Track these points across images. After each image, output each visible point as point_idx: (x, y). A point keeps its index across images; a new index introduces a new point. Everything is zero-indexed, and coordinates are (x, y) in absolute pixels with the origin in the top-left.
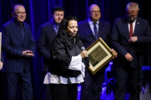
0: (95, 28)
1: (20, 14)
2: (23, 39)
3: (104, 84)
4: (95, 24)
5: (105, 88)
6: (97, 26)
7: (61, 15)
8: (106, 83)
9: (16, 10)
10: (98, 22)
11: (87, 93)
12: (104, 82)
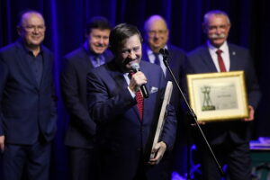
1: (32, 30)
7: (105, 37)
9: (24, 22)
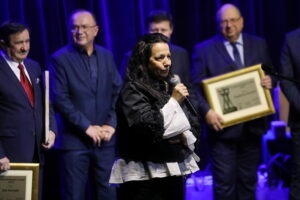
0: (236, 52)
2: (95, 81)
3: (263, 166)
4: (233, 45)
5: (266, 175)
6: (240, 49)
7: (163, 30)
8: (266, 163)
10: (240, 40)
11: (226, 188)
12: (261, 163)
